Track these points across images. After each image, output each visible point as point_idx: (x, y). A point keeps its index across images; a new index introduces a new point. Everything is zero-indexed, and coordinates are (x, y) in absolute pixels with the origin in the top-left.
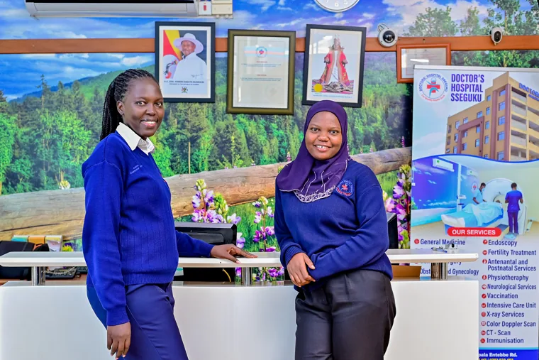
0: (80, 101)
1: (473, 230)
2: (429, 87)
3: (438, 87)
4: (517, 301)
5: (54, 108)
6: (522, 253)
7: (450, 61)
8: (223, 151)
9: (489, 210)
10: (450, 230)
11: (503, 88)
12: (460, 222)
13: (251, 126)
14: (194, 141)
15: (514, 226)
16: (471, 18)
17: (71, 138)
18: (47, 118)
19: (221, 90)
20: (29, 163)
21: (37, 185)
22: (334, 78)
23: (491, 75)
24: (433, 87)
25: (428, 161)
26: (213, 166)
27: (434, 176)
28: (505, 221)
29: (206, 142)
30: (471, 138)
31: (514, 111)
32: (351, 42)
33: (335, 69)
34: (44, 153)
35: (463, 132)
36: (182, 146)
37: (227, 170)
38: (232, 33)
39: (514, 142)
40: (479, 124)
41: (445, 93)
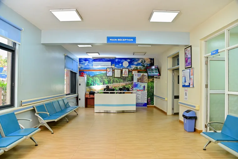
0: (98, 76)
1: (140, 90)
4: (145, 98)
5: (96, 77)
6: (145, 93)
7: (138, 72)
8: (113, 82)
9: (142, 88)
10: (137, 90)
11: (143, 75)
12: (138, 89)
13: (116, 79)
14: (110, 80)
15: (144, 90)
16: (140, 68)
17: (97, 80)
19: (113, 75)
20: (93, 83)
21: (94, 85)
22: (125, 74)
23: (142, 74)
24: (136, 75)
25: (135, 83)
26: (112, 83)
27: (136, 84)
28: (143, 89)
29: (112, 81)
30: (140, 80)
31: (144, 78)
32: (127, 70)
33: (125, 73)
34: (94, 82)
35: (139, 80)
36: (109, 81)
37: (114, 84)
38: (115, 69)
39: (144, 81)
40: (140, 79)
41: (137, 76)
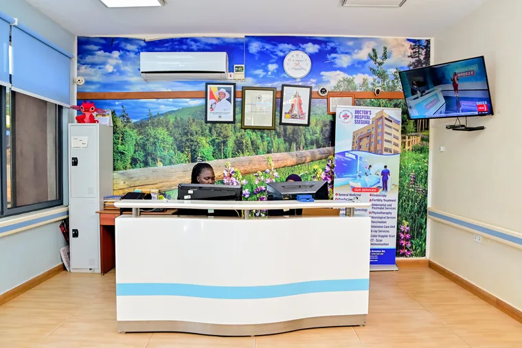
0: (168, 122)
1: (365, 189)
2: (344, 116)
3: (348, 116)
4: (386, 225)
5: (155, 126)
6: (389, 201)
7: (354, 104)
8: (239, 148)
9: (374, 179)
10: (354, 189)
11: (380, 118)
12: (359, 185)
13: (254, 136)
14: (224, 142)
15: (385, 187)
16: (365, 82)
17: (163, 141)
18: (151, 131)
19: (238, 117)
20: (142, 154)
21: (146, 164)
22: (295, 112)
23: (375, 112)
24: (346, 116)
25: (343, 154)
26: (234, 155)
27: (346, 162)
28: (381, 184)
29: (231, 143)
30: (365, 142)
31: (386, 129)
32: (305, 93)
33: (296, 108)
34: (150, 148)
35: (361, 140)
36: (218, 145)
37: (241, 158)
38: (244, 89)
39: (386, 145)
40: (369, 136)
41: (352, 120)
